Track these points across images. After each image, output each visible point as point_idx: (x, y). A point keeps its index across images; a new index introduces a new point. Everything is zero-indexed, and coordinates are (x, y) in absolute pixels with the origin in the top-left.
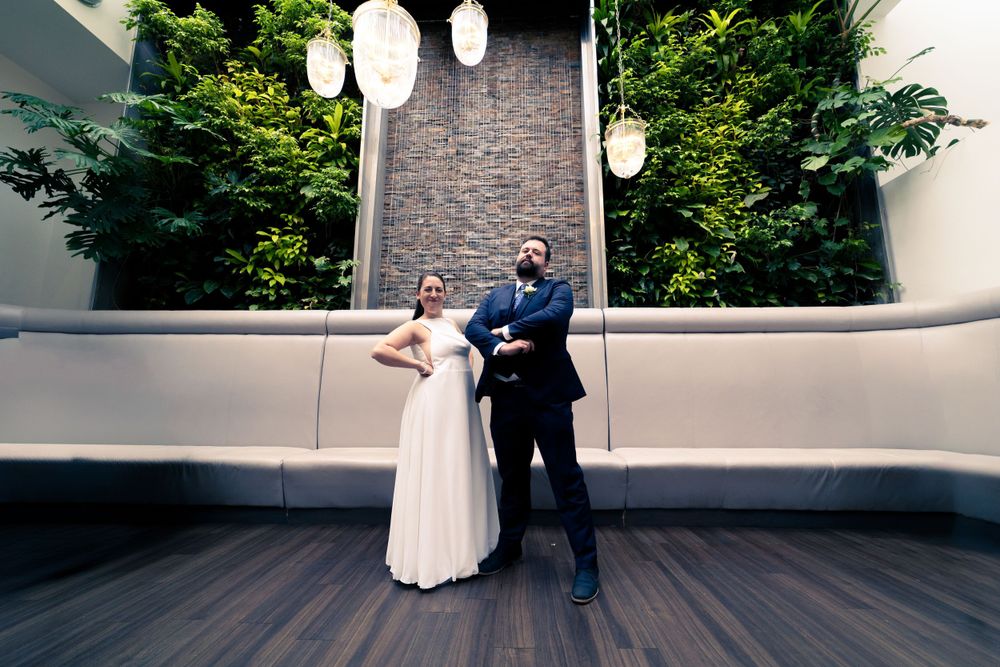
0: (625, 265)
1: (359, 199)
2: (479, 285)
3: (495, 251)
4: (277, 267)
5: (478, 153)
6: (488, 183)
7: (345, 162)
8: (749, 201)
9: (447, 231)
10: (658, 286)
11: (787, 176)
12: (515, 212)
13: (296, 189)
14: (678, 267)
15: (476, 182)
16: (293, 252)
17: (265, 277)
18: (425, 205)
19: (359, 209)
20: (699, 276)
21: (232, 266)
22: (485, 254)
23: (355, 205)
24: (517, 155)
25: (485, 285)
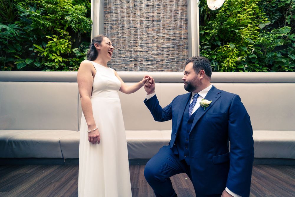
0: (207, 54)
1: (91, 22)
2: (144, 63)
3: (150, 49)
4: (58, 53)
5: (143, 6)
6: (148, 20)
7: (85, 5)
8: (262, 26)
9: (131, 40)
10: (219, 64)
11: (276, 16)
12: (159, 32)
13: (63, 17)
14: (228, 55)
15: (142, 19)
16: (65, 47)
17: (53, 58)
18: (121, 29)
19: (92, 27)
20: (238, 59)
21: (38, 52)
22: (146, 50)
23: (90, 25)
24: (160, 7)
25: (147, 63)
